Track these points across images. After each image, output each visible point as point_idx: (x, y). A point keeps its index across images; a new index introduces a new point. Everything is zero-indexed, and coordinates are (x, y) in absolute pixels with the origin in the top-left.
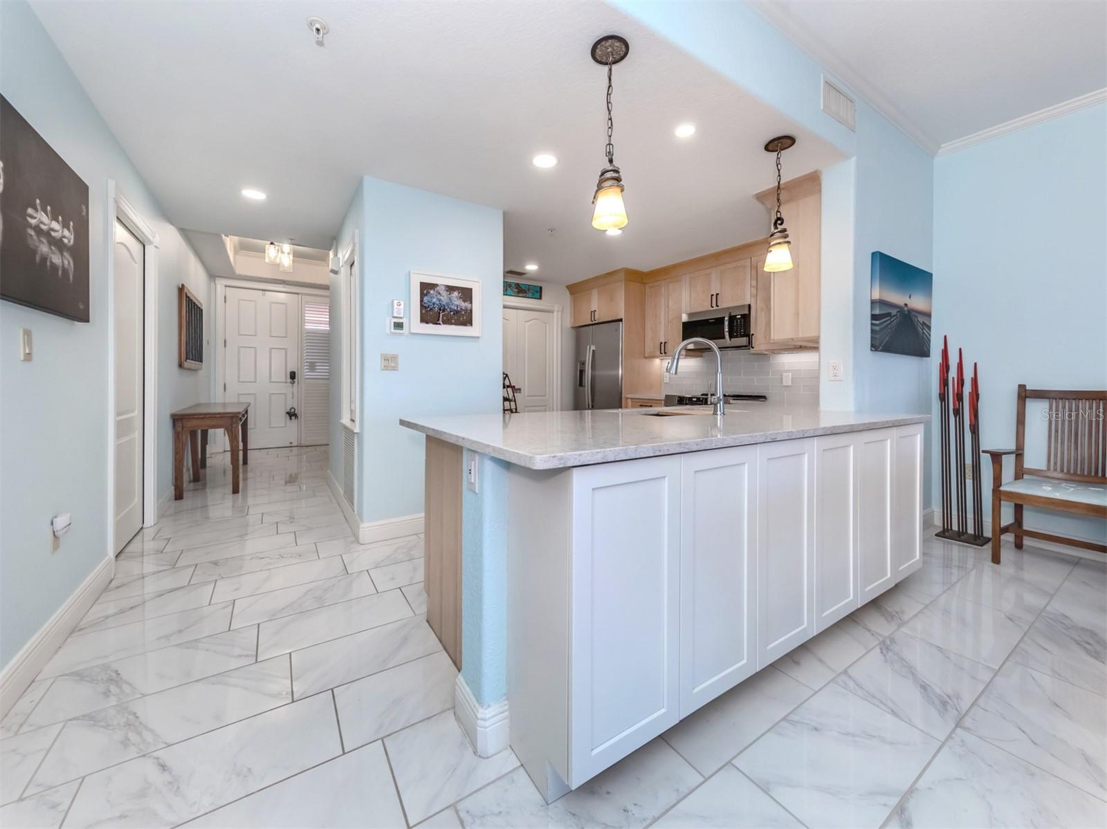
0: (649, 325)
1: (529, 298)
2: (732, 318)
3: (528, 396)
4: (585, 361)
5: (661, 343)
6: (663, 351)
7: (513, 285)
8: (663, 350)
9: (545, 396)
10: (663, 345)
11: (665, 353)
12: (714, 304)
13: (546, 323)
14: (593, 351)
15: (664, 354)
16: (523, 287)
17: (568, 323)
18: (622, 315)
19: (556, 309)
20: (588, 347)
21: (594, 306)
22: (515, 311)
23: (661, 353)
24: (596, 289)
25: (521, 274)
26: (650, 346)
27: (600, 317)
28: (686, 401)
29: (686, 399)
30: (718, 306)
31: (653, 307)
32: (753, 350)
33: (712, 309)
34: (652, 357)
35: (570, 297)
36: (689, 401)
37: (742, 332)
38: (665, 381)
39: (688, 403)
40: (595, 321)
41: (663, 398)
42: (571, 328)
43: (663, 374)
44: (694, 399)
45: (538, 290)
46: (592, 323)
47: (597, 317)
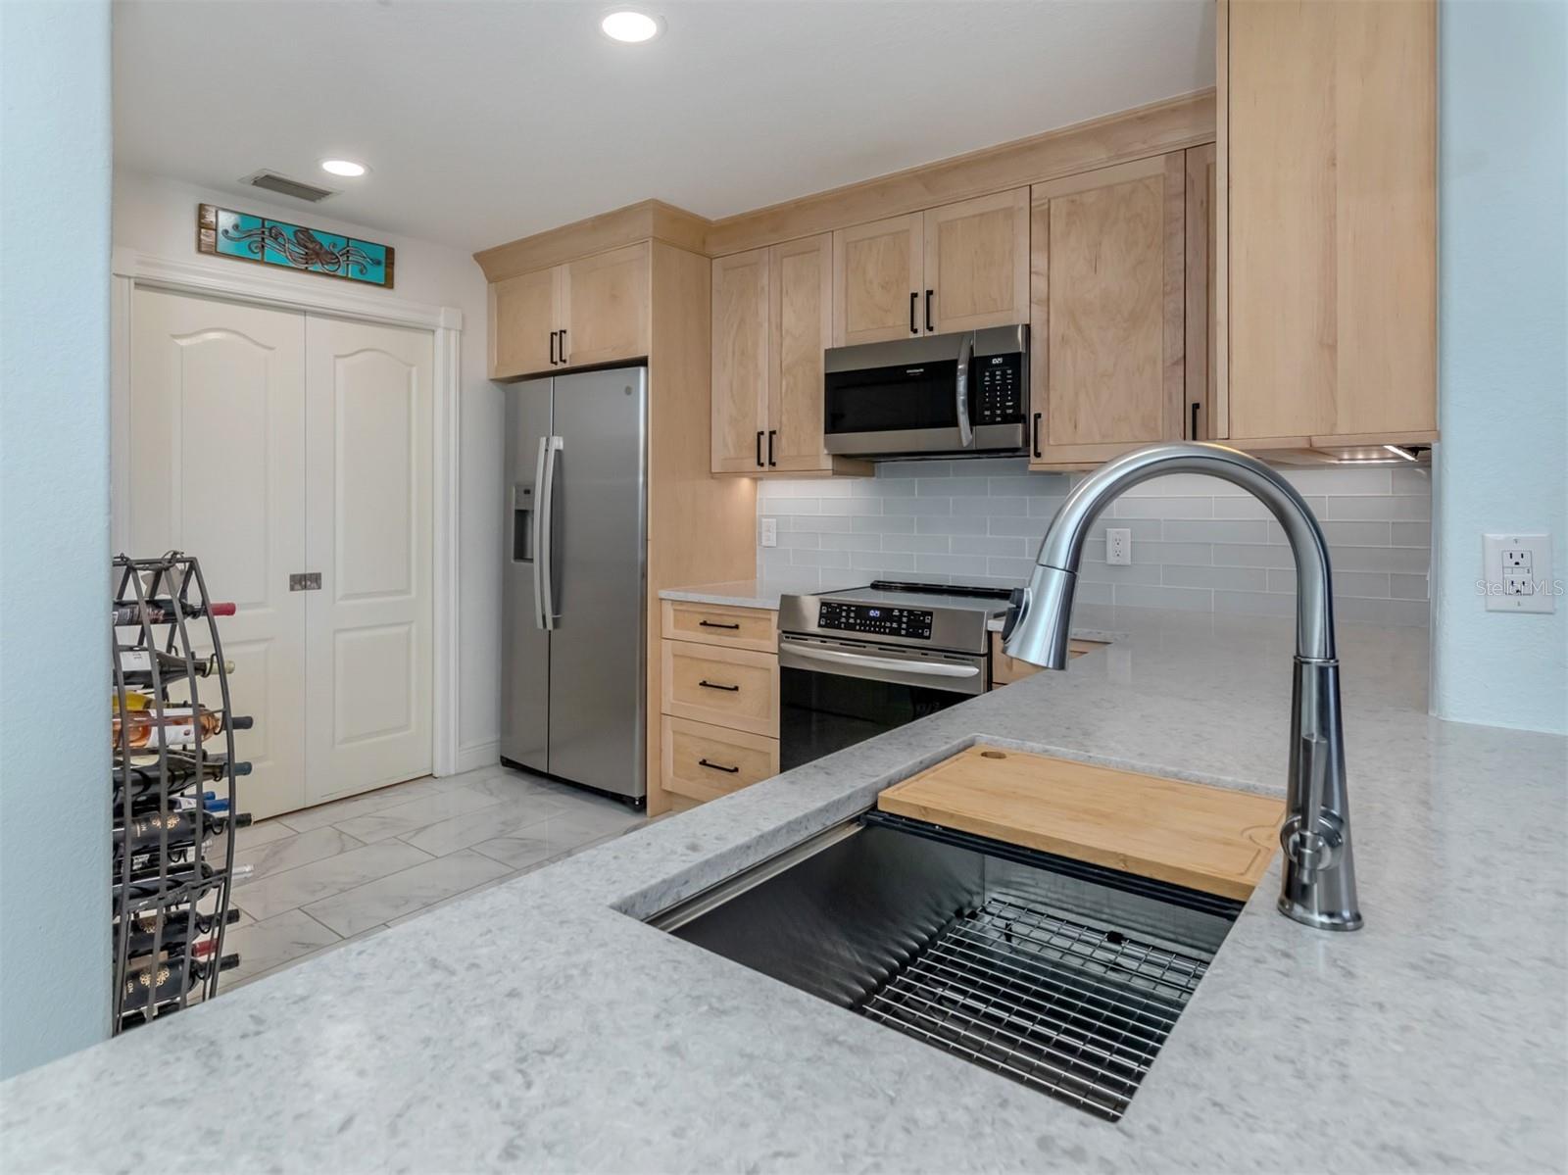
0: (721, 381)
1: (345, 278)
2: (978, 365)
3: (346, 597)
4: (534, 485)
5: (761, 433)
6: (765, 459)
7: (289, 233)
8: (766, 455)
9: (407, 591)
10: (765, 440)
11: (774, 464)
12: (920, 323)
13: (412, 366)
14: (558, 452)
15: (767, 467)
16: (326, 242)
17: (481, 369)
18: (644, 347)
19: (441, 320)
20: (543, 440)
21: (561, 317)
22: (300, 318)
23: (762, 465)
24: (566, 267)
25: (313, 194)
26: (729, 442)
27: (577, 351)
28: (848, 617)
29: (848, 611)
30: (931, 329)
31: (735, 326)
32: (1038, 460)
33: (912, 336)
34: (732, 475)
35: (488, 288)
36: (855, 618)
37: (1009, 407)
38: (764, 543)
39: (855, 624)
40: (562, 363)
41: (776, 605)
42: (491, 383)
43: (761, 523)
44: (872, 613)
45: (382, 256)
46: (554, 368)
47: (570, 352)
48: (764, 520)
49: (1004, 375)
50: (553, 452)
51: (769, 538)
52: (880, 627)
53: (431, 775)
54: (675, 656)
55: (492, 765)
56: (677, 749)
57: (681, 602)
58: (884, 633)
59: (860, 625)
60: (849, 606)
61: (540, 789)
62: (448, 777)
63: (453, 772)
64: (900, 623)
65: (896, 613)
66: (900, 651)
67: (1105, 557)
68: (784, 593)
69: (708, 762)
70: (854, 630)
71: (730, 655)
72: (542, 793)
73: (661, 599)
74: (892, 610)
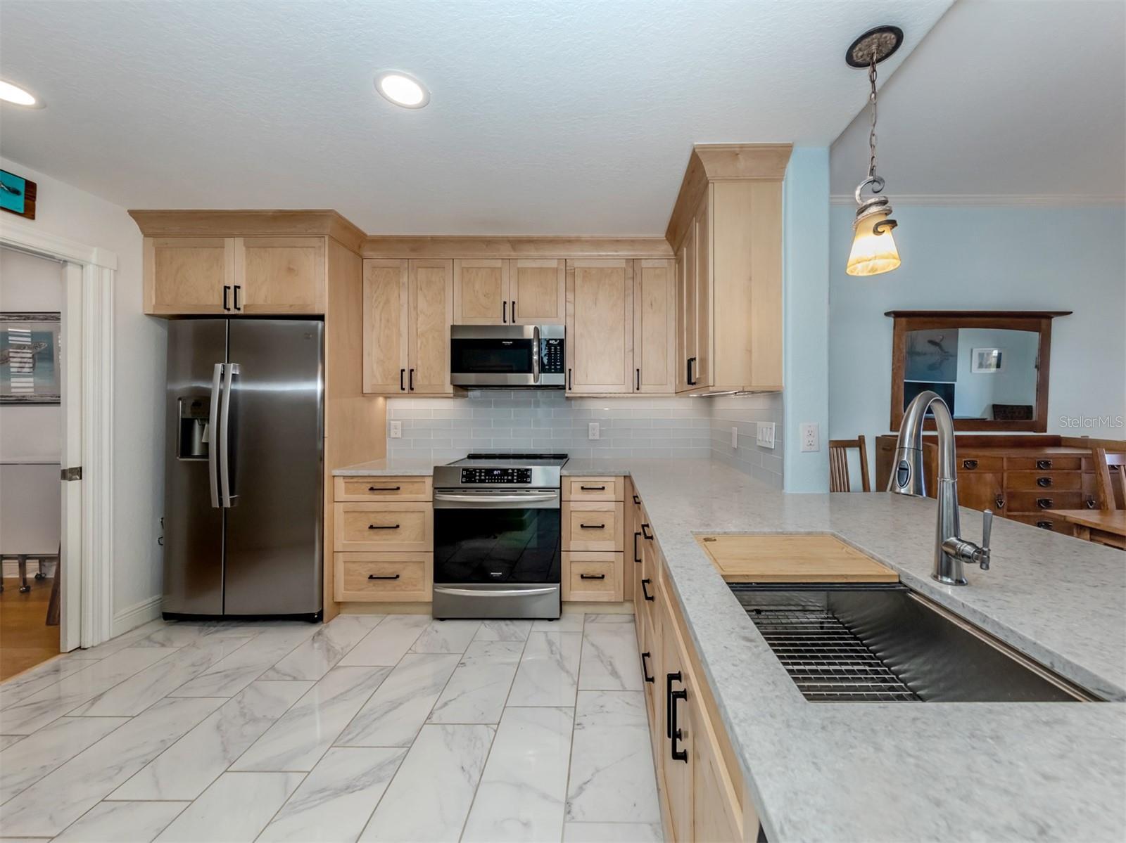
5: (403, 371)
8: (408, 384)
10: (406, 375)
11: (412, 389)
14: (234, 375)
15: (407, 390)
18: (322, 308)
20: (219, 366)
21: (233, 275)
23: (403, 389)
24: (240, 238)
26: (376, 375)
27: (253, 303)
28: (480, 476)
29: (480, 472)
30: (514, 322)
31: (382, 304)
32: (570, 391)
33: (503, 324)
34: (374, 395)
35: (144, 240)
36: (485, 476)
37: (558, 365)
38: (393, 435)
39: (486, 479)
40: (236, 310)
41: (431, 472)
42: (147, 318)
43: (390, 424)
44: (495, 472)
45: (22, 188)
46: (226, 312)
47: (244, 303)
48: (392, 422)
49: (556, 349)
50: (231, 375)
51: (395, 432)
52: (501, 479)
53: (80, 648)
54: (345, 512)
55: (152, 621)
56: (347, 572)
57: (353, 477)
58: (504, 482)
59: (489, 479)
60: (481, 470)
61: (213, 629)
62: (102, 644)
63: (106, 638)
64: (513, 476)
65: (510, 471)
66: (513, 491)
67: (588, 436)
68: (436, 465)
69: (374, 576)
70: (485, 482)
71: (393, 507)
72: (217, 631)
73: (334, 476)
74: (508, 469)
